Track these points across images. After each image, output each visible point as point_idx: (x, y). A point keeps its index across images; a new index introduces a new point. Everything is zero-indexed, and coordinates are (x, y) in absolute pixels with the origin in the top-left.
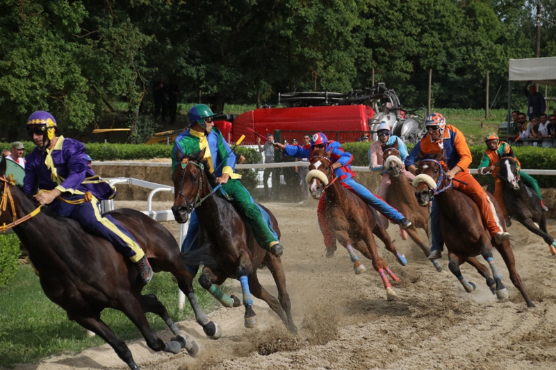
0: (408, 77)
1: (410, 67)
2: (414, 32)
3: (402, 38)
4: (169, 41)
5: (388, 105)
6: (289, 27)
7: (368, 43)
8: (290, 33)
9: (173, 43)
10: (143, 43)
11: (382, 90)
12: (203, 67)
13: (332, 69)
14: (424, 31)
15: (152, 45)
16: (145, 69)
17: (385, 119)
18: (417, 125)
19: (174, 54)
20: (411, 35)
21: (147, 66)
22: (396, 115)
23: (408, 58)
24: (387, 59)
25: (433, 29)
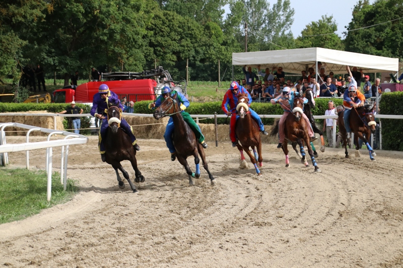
0: (174, 63)
1: (175, 58)
2: (176, 38)
3: (170, 41)
4: (36, 43)
5: (165, 79)
6: (105, 34)
7: (151, 44)
8: (106, 38)
9: (39, 44)
10: (21, 45)
11: (161, 71)
12: (56, 58)
13: (131, 59)
14: (182, 38)
15: (26, 46)
16: (23, 60)
19: (39, 51)
20: (175, 40)
21: (23, 58)
22: (169, 85)
23: (174, 53)
24: (162, 54)
25: (187, 37)
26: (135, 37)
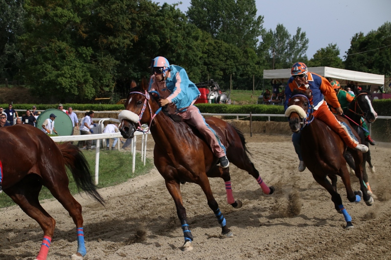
0: (221, 77)
1: (222, 73)
2: (223, 59)
3: (219, 62)
4: (125, 63)
5: (215, 88)
6: (174, 57)
7: (205, 64)
8: (174, 59)
9: (128, 64)
10: (115, 64)
11: (212, 82)
12: (139, 73)
14: (227, 59)
15: (119, 64)
16: (116, 74)
17: (213, 94)
18: (226, 96)
19: (128, 68)
20: (222, 60)
21: (117, 73)
22: (218, 92)
23: (222, 70)
24: (213, 70)
25: (231, 58)
26: (195, 58)
